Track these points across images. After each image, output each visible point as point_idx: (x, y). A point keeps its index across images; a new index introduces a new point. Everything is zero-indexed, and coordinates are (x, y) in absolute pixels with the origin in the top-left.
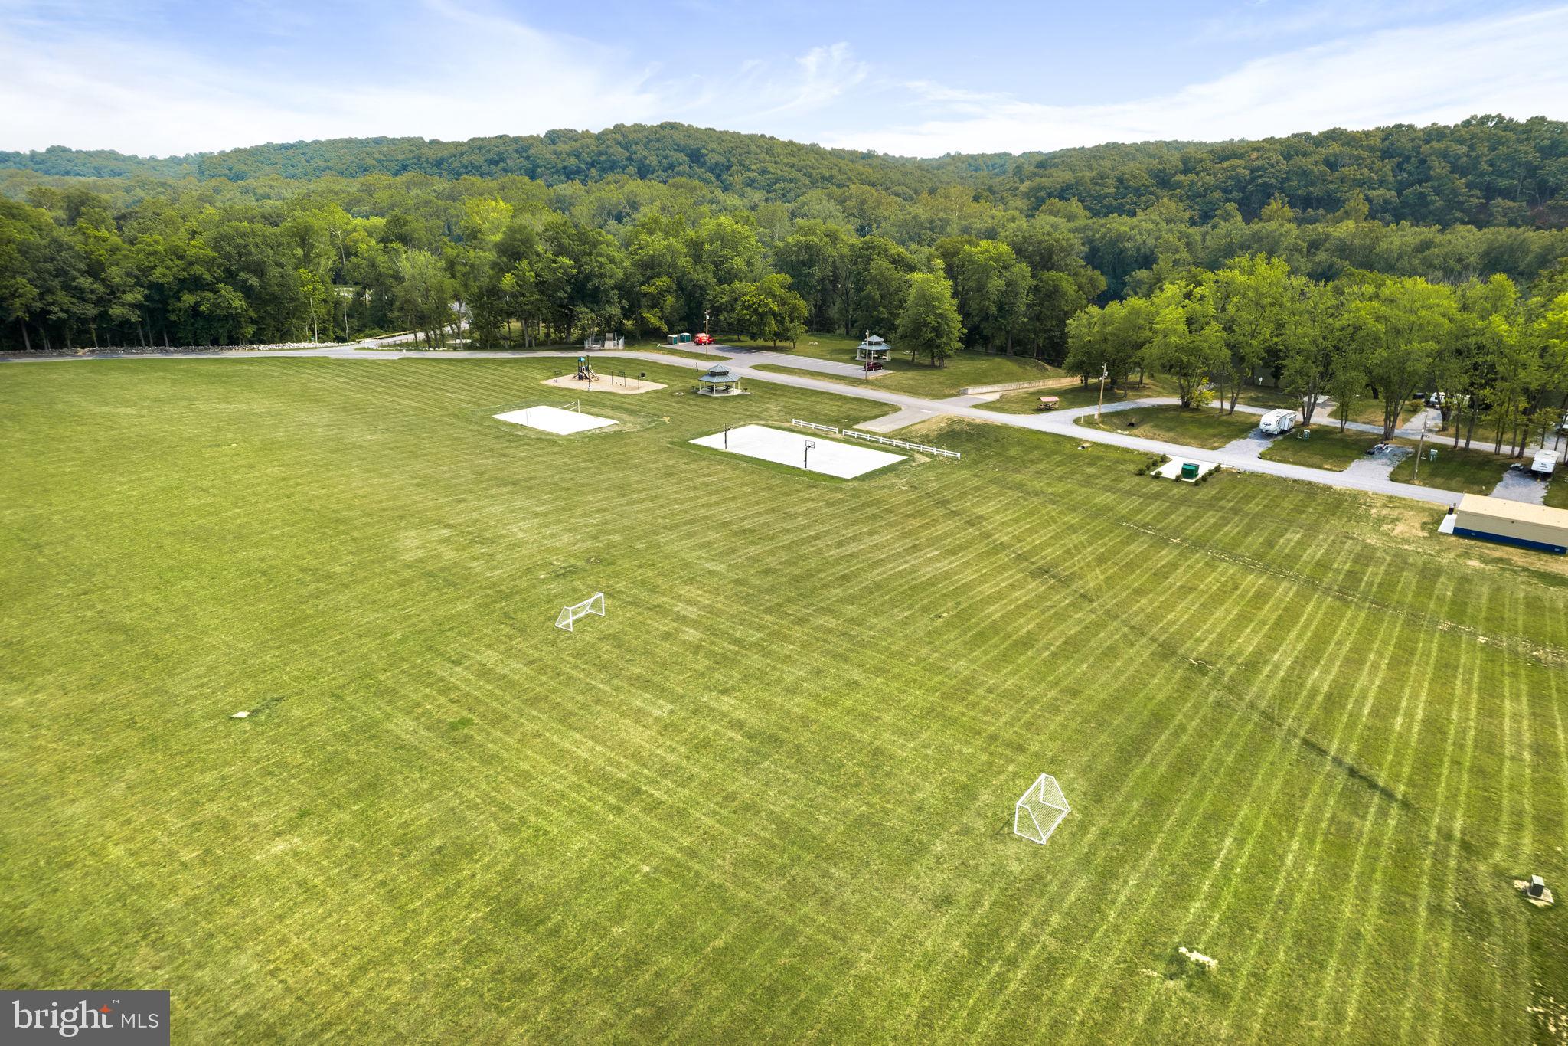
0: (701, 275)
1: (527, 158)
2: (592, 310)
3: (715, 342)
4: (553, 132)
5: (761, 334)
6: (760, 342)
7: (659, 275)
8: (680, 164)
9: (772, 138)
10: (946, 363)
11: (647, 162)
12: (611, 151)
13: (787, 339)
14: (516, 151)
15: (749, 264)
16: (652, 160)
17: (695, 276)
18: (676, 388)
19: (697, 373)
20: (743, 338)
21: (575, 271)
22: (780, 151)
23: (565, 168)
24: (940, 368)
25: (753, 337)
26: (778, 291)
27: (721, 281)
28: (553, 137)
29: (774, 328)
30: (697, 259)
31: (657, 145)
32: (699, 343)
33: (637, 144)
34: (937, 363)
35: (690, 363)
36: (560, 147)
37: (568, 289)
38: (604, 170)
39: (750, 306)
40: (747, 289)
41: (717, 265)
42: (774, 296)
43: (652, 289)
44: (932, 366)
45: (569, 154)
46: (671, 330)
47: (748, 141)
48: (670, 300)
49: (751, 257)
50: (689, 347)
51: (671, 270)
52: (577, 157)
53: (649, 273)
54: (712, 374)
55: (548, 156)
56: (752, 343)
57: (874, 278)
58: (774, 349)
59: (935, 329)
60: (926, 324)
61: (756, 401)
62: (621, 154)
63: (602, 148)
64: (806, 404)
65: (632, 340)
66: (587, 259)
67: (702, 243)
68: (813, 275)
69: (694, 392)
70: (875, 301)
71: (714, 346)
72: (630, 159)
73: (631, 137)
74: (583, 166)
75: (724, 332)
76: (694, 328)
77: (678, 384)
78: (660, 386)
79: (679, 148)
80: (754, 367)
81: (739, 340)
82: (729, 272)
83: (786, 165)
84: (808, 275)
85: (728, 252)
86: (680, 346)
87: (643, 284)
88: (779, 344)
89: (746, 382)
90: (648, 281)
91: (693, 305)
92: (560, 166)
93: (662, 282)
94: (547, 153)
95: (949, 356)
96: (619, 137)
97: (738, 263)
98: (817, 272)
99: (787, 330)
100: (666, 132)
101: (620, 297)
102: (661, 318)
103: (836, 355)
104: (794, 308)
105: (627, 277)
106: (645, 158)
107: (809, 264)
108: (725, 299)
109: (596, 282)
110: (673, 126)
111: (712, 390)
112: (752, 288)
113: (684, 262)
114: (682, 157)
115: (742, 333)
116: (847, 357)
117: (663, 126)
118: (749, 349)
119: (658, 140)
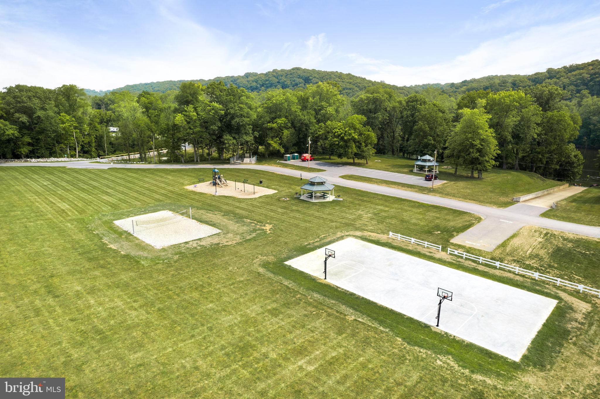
0: (307, 117)
1: (236, 84)
2: (234, 138)
3: (314, 160)
4: (248, 73)
5: (346, 154)
6: (345, 160)
7: (280, 117)
8: (300, 83)
9: (341, 73)
10: (484, 175)
11: (286, 83)
12: (270, 79)
13: (363, 157)
14: (232, 81)
15: (337, 111)
16: (288, 82)
17: (302, 117)
18: (283, 193)
19: (301, 181)
20: (332, 157)
21: (223, 112)
22: (345, 77)
23: (251, 87)
24: (479, 178)
25: (340, 156)
26: (358, 126)
27: (319, 122)
28: (247, 75)
29: (355, 150)
30: (304, 108)
31: (291, 76)
32: (304, 160)
33: (282, 76)
34: (476, 175)
35: (296, 173)
36: (250, 78)
37: (219, 124)
38: (267, 87)
39: (339, 135)
40: (337, 126)
41: (317, 112)
42: (355, 129)
43: (274, 125)
44: (472, 178)
45: (253, 81)
46: (287, 152)
47: (330, 74)
48: (286, 132)
49: (338, 107)
50: (297, 162)
51: (288, 114)
52: (256, 82)
53: (273, 115)
54: (312, 184)
55: (244, 82)
56: (339, 160)
57: (424, 116)
58: (354, 164)
59: (479, 151)
60: (472, 146)
61: (349, 208)
62: (275, 80)
63: (267, 78)
64: (393, 212)
65: (261, 158)
66: (232, 105)
67: (308, 98)
68: (377, 118)
69: (297, 198)
70: (425, 132)
71: (313, 162)
72: (279, 82)
73: (279, 73)
74: (259, 86)
75: (320, 154)
76: (301, 151)
77: (287, 190)
78: (271, 192)
79: (300, 77)
80: (343, 177)
81: (330, 159)
82: (324, 116)
83: (348, 83)
84: (374, 118)
85: (323, 103)
86: (292, 162)
87: (269, 122)
88: (357, 161)
89: (339, 190)
90: (272, 120)
91: (301, 136)
92: (249, 86)
93: (281, 121)
94: (245, 81)
95: (486, 171)
96: (275, 74)
97: (330, 110)
98: (380, 116)
99: (363, 151)
100: (295, 71)
101: (253, 131)
102: (280, 144)
103: (398, 168)
104: (368, 137)
105: (260, 117)
106: (285, 81)
107: (375, 111)
108: (322, 132)
109: (237, 120)
110: (298, 69)
111: (311, 197)
112: (339, 124)
113: (296, 108)
114: (301, 80)
115: (332, 154)
116: (406, 170)
117: (293, 69)
118: (337, 164)
119: (291, 74)
